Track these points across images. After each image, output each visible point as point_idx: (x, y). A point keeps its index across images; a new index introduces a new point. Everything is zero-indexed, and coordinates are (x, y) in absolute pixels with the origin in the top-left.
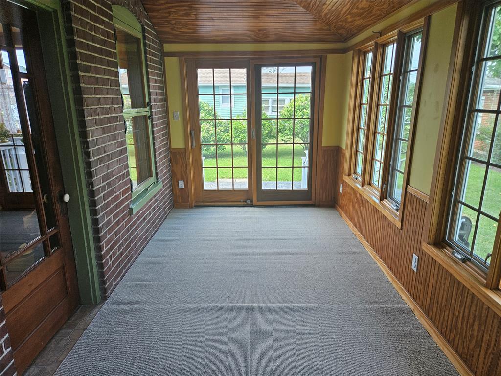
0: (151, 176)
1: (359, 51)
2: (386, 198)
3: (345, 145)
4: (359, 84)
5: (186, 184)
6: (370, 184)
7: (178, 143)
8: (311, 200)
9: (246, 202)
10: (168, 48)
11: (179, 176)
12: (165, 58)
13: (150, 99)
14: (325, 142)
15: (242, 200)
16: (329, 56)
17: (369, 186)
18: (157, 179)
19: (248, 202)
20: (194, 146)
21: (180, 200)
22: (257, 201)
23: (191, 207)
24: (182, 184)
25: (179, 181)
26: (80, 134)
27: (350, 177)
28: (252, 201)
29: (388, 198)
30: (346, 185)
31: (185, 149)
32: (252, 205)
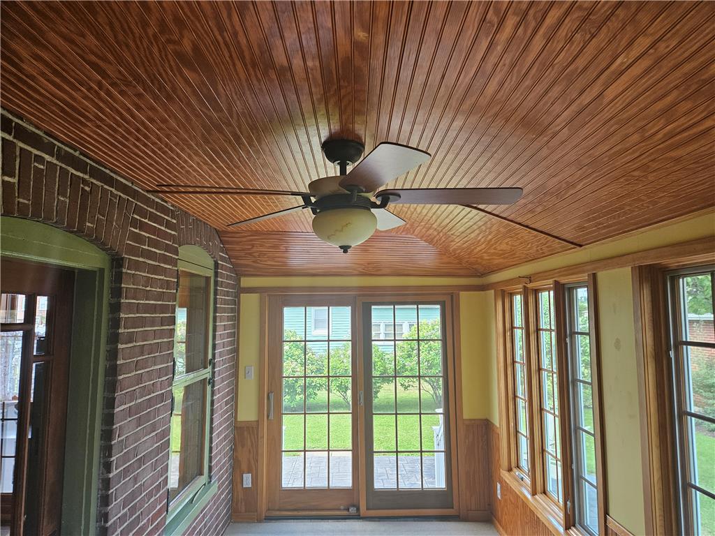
0: (201, 474)
1: (503, 291)
2: (574, 526)
3: (498, 419)
4: (508, 334)
5: (255, 481)
6: (544, 492)
7: (247, 413)
8: (453, 508)
9: (348, 510)
10: (246, 282)
11: (244, 466)
12: (242, 295)
13: (214, 355)
15: (342, 507)
16: (463, 295)
17: (543, 496)
18: (210, 477)
19: (353, 510)
20: (271, 417)
21: (243, 509)
22: (367, 509)
23: (260, 521)
24: (247, 480)
25: (244, 475)
26: (102, 435)
27: (512, 473)
28: (358, 509)
29: (577, 525)
30: (506, 488)
31: (258, 421)
32: (358, 517)
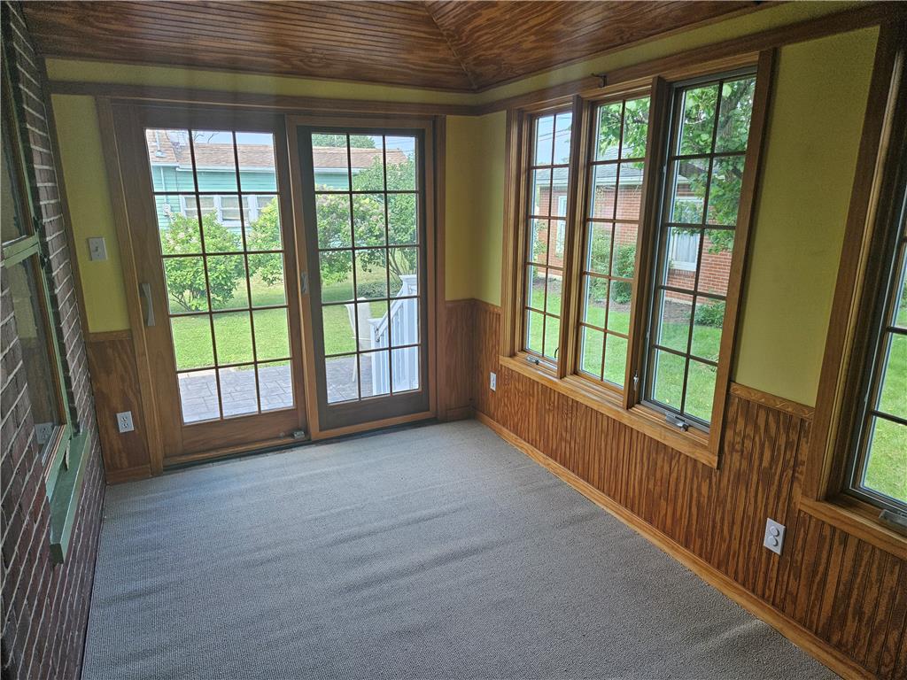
0: (61, 422)
1: (521, 111)
2: (639, 403)
5: (139, 420)
6: (575, 372)
7: (108, 316)
8: (429, 410)
9: (292, 436)
11: (116, 401)
12: (52, 95)
13: (38, 209)
14: (453, 291)
15: (282, 434)
16: (451, 119)
17: (575, 377)
18: (76, 426)
19: (299, 435)
20: (151, 322)
21: (125, 462)
22: (321, 430)
23: (157, 473)
24: (126, 422)
25: (118, 415)
27: (516, 358)
28: (307, 432)
29: (643, 402)
30: (506, 377)
31: (130, 330)
32: (308, 442)
